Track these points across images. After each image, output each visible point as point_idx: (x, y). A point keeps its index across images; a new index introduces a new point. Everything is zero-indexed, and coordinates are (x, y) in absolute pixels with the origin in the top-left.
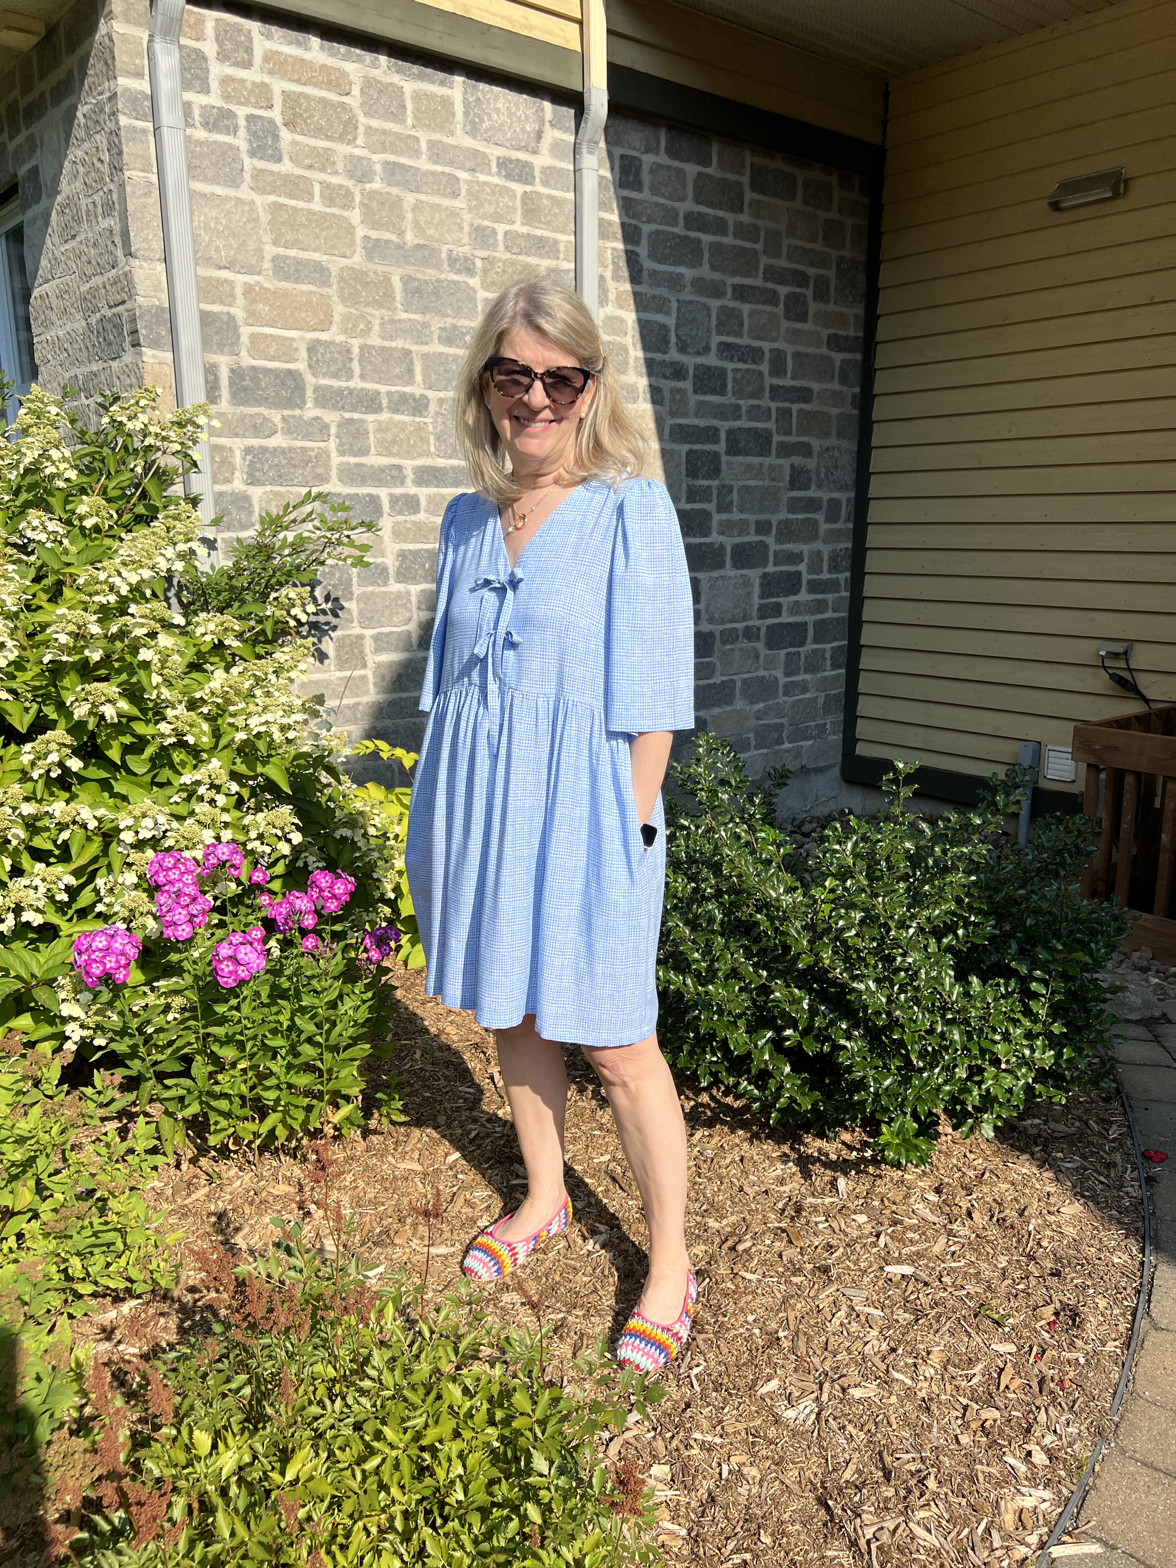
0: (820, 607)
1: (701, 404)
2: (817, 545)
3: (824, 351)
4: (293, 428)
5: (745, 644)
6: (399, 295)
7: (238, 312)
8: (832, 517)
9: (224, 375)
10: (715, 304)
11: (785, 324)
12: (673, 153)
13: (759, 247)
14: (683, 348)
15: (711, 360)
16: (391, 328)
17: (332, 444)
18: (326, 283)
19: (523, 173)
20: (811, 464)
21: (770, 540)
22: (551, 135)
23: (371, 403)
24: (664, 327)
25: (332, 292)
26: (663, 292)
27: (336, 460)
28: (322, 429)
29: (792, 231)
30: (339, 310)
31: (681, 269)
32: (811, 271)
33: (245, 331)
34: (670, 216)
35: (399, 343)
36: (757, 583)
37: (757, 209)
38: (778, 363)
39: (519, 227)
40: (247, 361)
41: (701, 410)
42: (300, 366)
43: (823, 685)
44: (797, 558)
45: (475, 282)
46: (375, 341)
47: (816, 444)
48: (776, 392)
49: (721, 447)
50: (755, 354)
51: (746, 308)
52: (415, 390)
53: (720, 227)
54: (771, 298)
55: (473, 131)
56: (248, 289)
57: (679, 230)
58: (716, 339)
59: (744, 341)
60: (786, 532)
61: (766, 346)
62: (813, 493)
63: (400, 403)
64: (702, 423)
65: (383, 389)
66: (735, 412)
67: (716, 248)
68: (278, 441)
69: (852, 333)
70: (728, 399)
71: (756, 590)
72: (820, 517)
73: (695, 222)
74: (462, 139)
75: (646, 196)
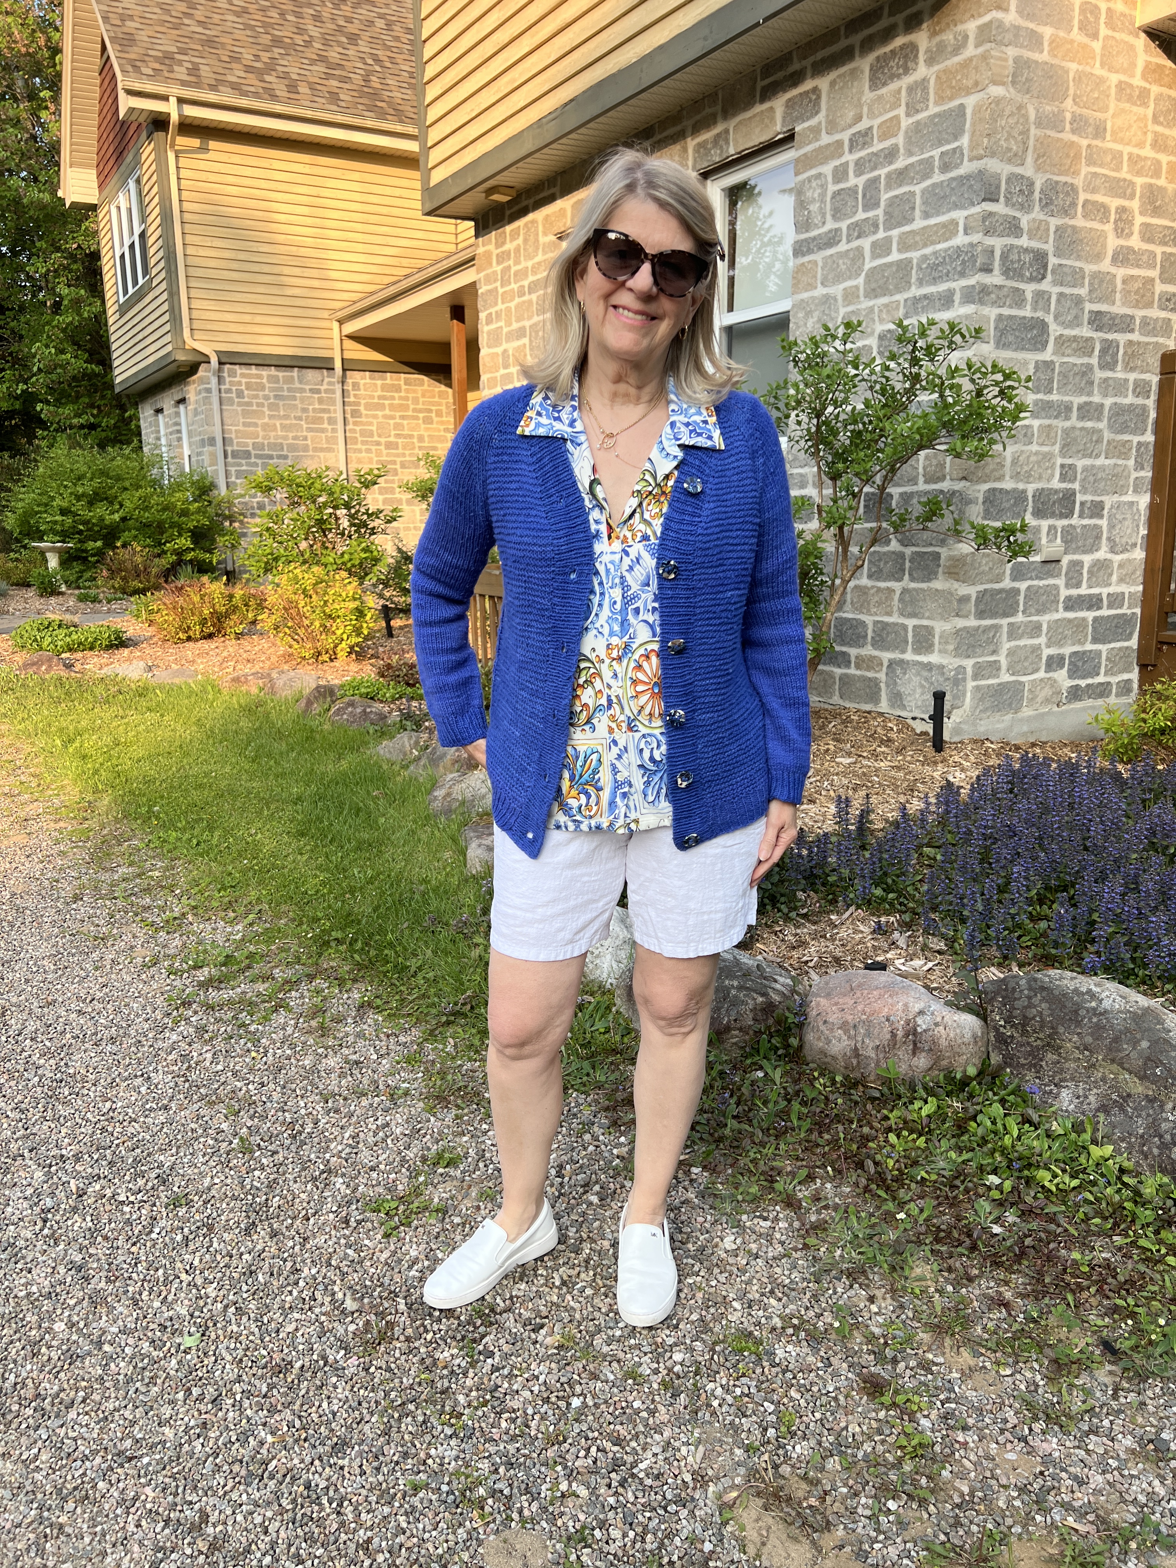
4: (248, 464)
6: (279, 428)
9: (230, 452)
10: (392, 422)
11: (423, 426)
12: (371, 379)
14: (380, 436)
15: (392, 439)
16: (277, 437)
18: (258, 427)
19: (318, 391)
22: (326, 380)
23: (271, 457)
24: (372, 430)
25: (259, 429)
26: (371, 419)
28: (257, 465)
29: (423, 396)
30: (261, 434)
31: (377, 412)
32: (433, 408)
33: (235, 441)
34: (373, 397)
35: (279, 441)
37: (407, 391)
38: (421, 439)
39: (317, 406)
40: (235, 448)
41: (388, 455)
42: (250, 448)
45: (303, 423)
46: (272, 441)
48: (420, 448)
49: (398, 466)
50: (411, 436)
51: (405, 422)
53: (393, 398)
54: (417, 418)
55: (300, 384)
58: (393, 433)
61: (415, 433)
63: (280, 457)
66: (404, 455)
67: (391, 405)
70: (400, 451)
73: (380, 397)
74: (297, 385)
75: (362, 392)
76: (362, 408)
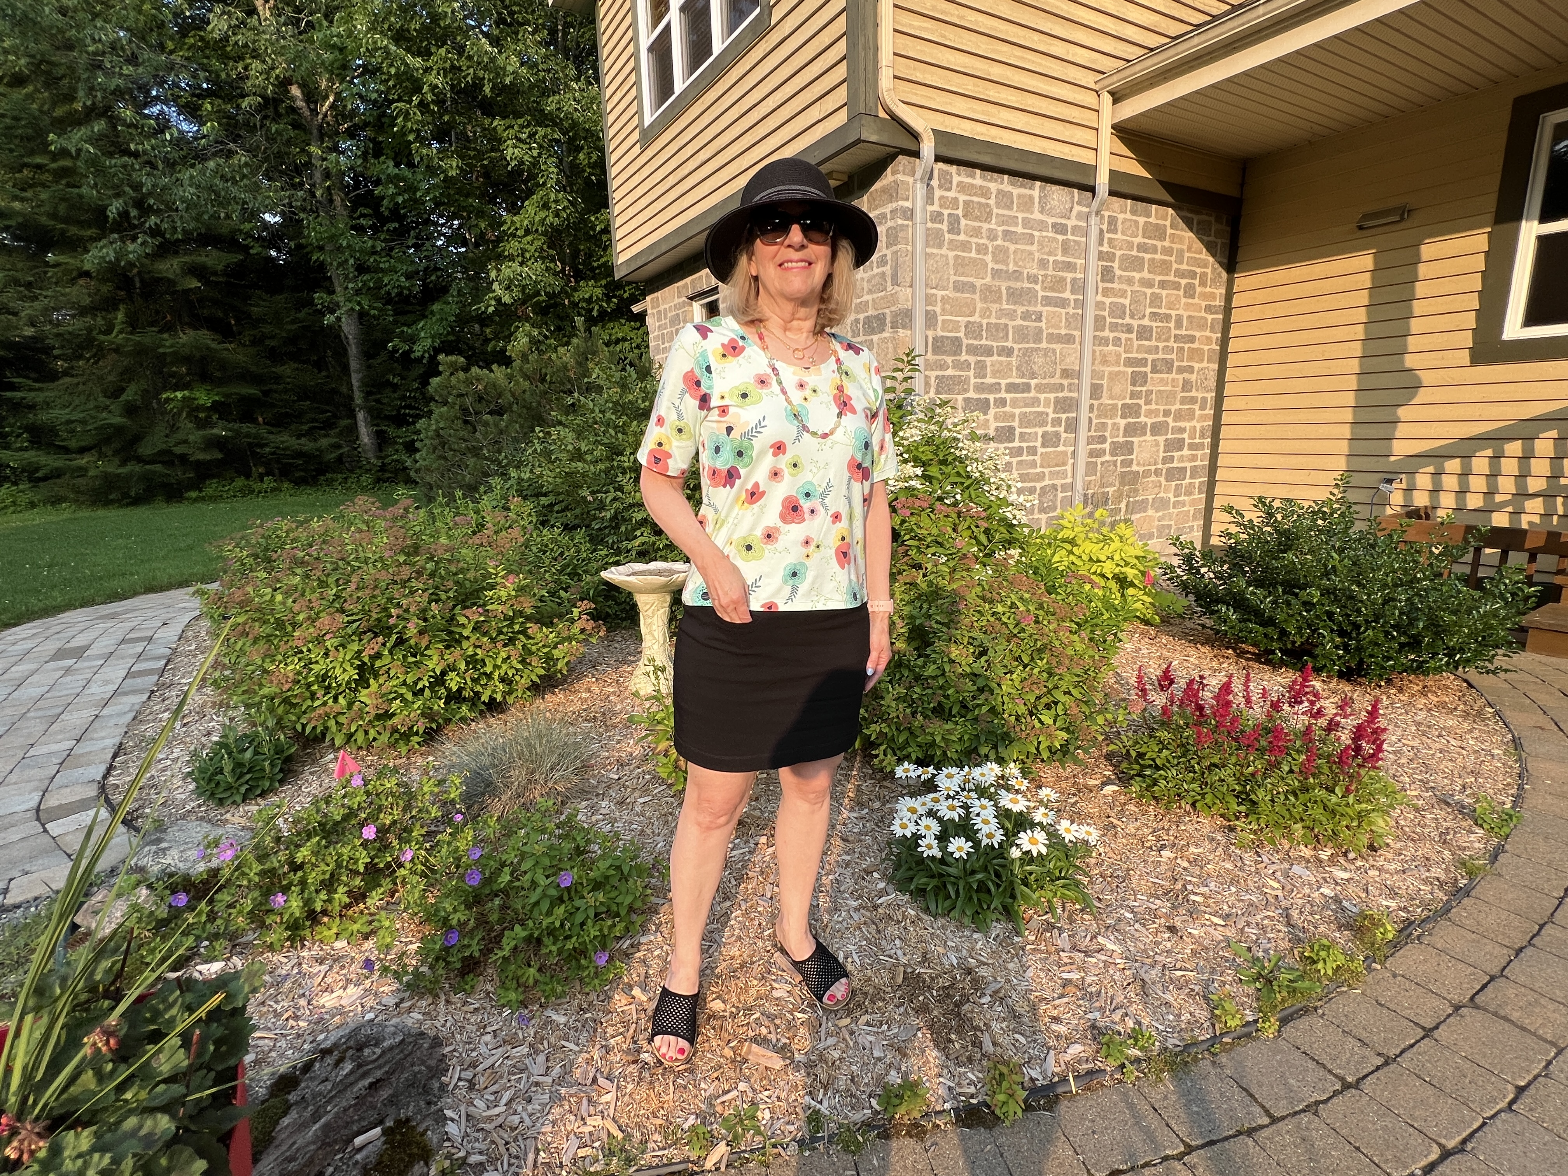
0: (1193, 458)
1: (1139, 346)
2: (1194, 423)
3: (1203, 314)
4: (957, 365)
5: (1153, 478)
6: (1004, 297)
7: (938, 309)
8: (1202, 408)
9: (930, 340)
10: (1149, 291)
11: (1183, 300)
12: (1133, 212)
13: (1173, 259)
14: (1132, 317)
15: (1146, 322)
16: (1001, 313)
17: (971, 373)
18: (974, 293)
19: (1063, 230)
20: (1193, 377)
21: (1170, 420)
22: (1077, 208)
23: (989, 352)
24: (1124, 306)
25: (977, 297)
26: (1124, 287)
27: (973, 381)
28: (967, 366)
29: (1190, 249)
30: (979, 306)
31: (1134, 274)
32: (1198, 270)
33: (940, 318)
34: (1130, 246)
35: (1003, 321)
36: (1162, 444)
37: (1173, 238)
38: (1179, 322)
39: (1059, 258)
40: (940, 333)
41: (1139, 349)
42: (961, 335)
43: (1193, 503)
44: (1184, 430)
45: (1038, 287)
46: (993, 320)
47: (1196, 366)
48: (1177, 338)
49: (1148, 369)
50: (1168, 317)
51: (1164, 293)
52: (1009, 344)
53: (1154, 250)
54: (1177, 286)
55: (1041, 212)
56: (943, 298)
57: (1134, 253)
58: (1148, 311)
59: (1163, 311)
60: (1179, 416)
61: (1173, 313)
62: (1194, 393)
64: (1140, 356)
65: (995, 344)
66: (1156, 350)
67: (1151, 261)
68: (950, 372)
69: (1217, 303)
70: (1153, 343)
71: (1162, 448)
72: (1196, 407)
73: (1142, 248)
74: (1037, 215)
75: (1119, 236)
76: (1116, 265)
